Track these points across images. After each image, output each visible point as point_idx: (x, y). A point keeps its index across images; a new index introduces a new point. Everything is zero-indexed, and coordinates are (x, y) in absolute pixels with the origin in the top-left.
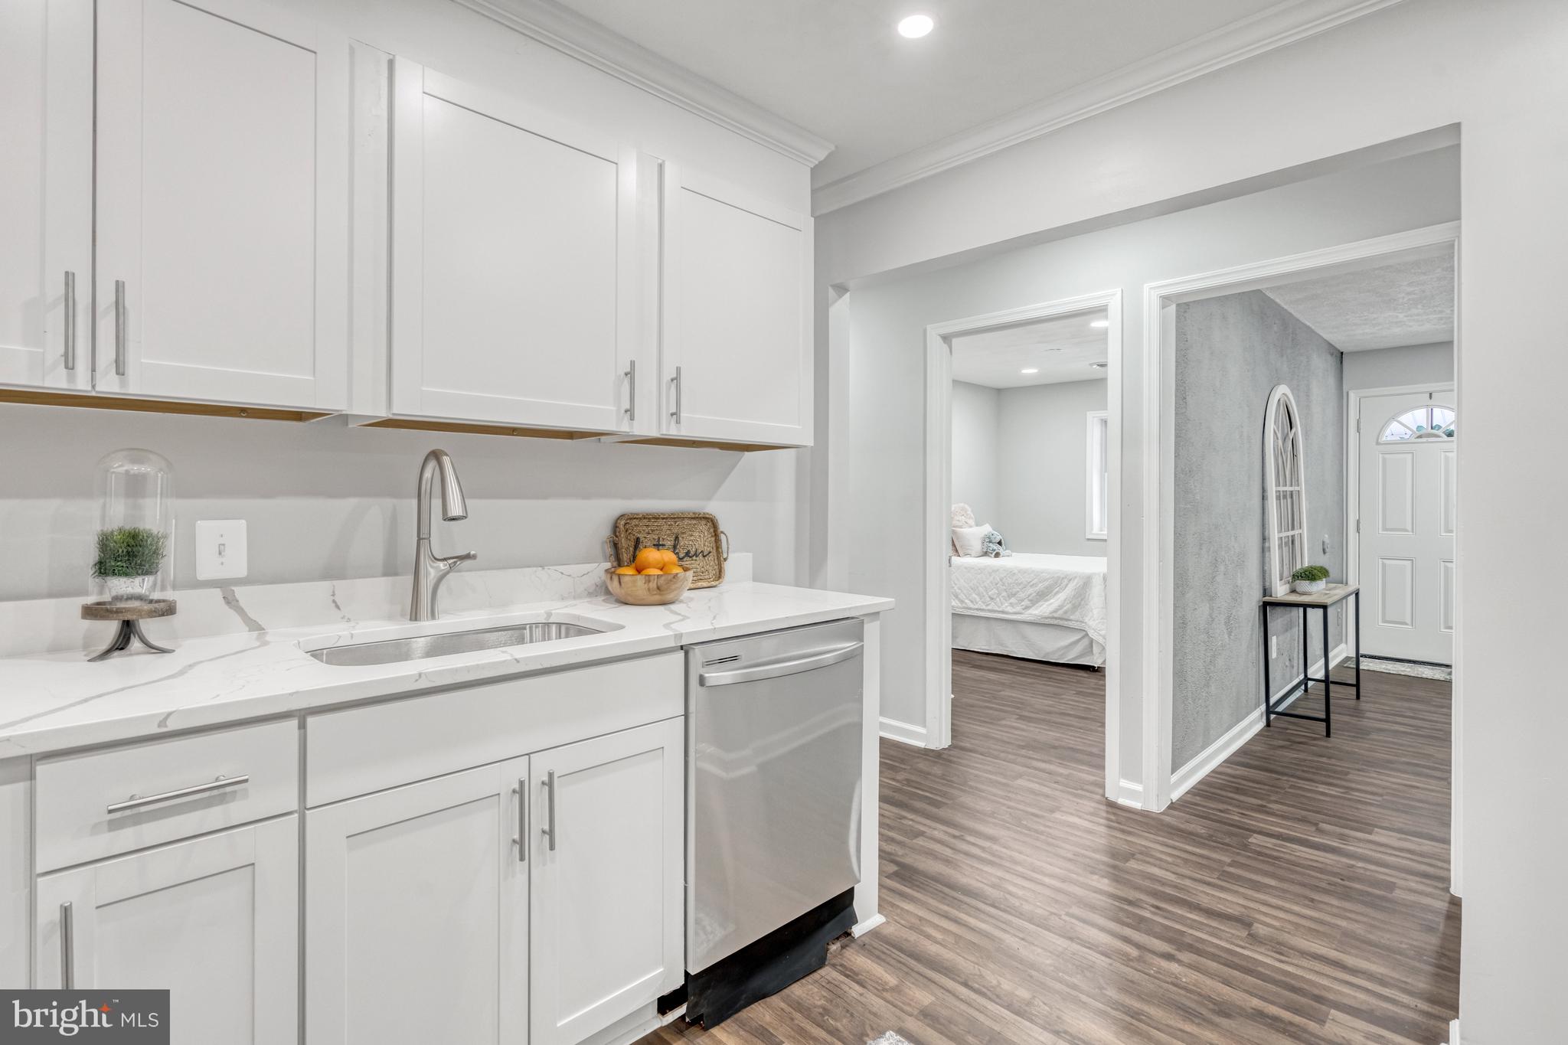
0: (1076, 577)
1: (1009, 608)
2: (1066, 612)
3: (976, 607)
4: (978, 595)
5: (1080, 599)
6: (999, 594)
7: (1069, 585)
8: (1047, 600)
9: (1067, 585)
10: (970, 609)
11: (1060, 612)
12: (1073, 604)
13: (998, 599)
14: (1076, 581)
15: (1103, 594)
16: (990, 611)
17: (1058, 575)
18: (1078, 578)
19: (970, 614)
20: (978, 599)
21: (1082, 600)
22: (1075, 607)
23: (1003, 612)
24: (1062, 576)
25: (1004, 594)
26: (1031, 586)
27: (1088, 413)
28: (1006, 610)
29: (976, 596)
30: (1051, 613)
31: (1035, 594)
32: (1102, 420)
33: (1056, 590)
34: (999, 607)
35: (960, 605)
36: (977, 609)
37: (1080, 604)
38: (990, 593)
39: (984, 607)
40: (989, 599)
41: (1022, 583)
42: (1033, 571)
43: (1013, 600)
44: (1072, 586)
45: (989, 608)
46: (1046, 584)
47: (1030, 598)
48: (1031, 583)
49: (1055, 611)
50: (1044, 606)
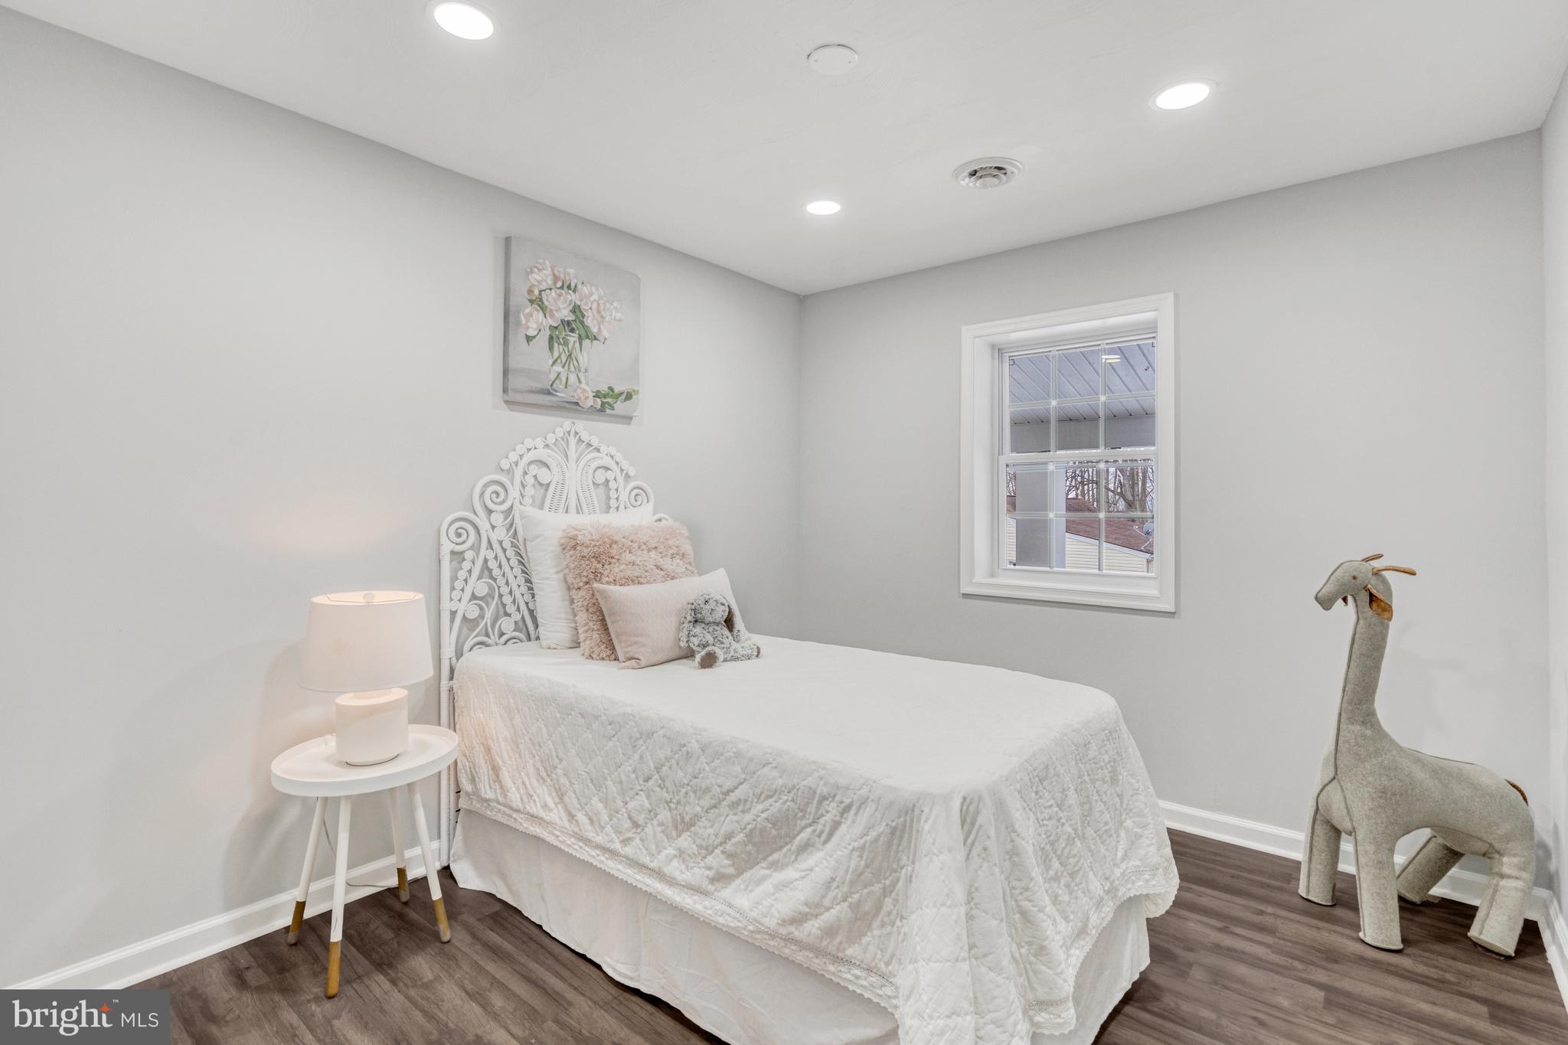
0: (864, 802)
1: (675, 863)
2: (830, 932)
3: (599, 839)
4: (605, 801)
5: (877, 888)
6: (652, 813)
7: (843, 828)
8: (776, 866)
9: (836, 825)
10: (587, 841)
11: (811, 928)
12: (855, 907)
13: (649, 830)
14: (864, 818)
15: (960, 894)
16: (634, 863)
17: (810, 781)
18: (869, 809)
19: (587, 858)
20: (605, 818)
21: (886, 892)
22: (862, 920)
23: (660, 875)
24: (823, 790)
25: (664, 815)
26: (735, 805)
27: (964, 328)
28: (667, 870)
29: (600, 806)
30: (784, 922)
31: (741, 837)
32: (993, 346)
33: (804, 835)
34: (652, 855)
35: (567, 824)
36: (598, 847)
37: (878, 908)
38: (631, 805)
39: (617, 846)
40: (628, 824)
41: (708, 790)
42: (738, 755)
43: (685, 841)
44: (850, 833)
45: (628, 850)
46: (775, 806)
47: (729, 847)
48: (733, 797)
49: (798, 920)
50: (767, 886)
